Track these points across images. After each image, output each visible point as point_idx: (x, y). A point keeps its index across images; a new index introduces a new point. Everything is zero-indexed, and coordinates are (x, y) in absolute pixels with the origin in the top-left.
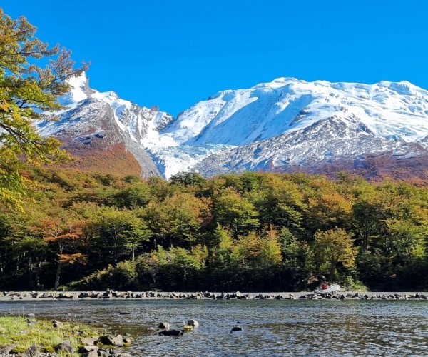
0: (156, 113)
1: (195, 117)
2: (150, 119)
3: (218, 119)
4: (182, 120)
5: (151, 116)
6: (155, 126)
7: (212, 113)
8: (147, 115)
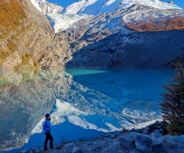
0: (56, 6)
1: (73, 8)
2: (54, 9)
3: (82, 9)
4: (67, 10)
5: (54, 7)
6: (56, 11)
7: (79, 7)
8: (52, 7)
